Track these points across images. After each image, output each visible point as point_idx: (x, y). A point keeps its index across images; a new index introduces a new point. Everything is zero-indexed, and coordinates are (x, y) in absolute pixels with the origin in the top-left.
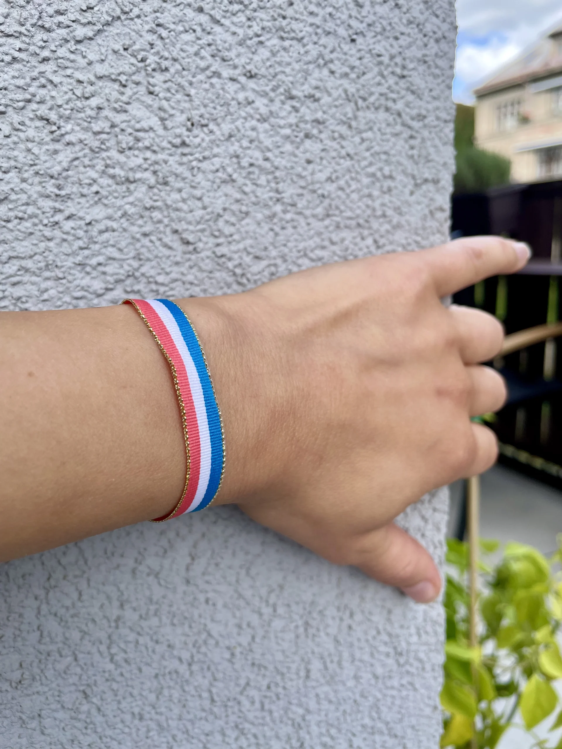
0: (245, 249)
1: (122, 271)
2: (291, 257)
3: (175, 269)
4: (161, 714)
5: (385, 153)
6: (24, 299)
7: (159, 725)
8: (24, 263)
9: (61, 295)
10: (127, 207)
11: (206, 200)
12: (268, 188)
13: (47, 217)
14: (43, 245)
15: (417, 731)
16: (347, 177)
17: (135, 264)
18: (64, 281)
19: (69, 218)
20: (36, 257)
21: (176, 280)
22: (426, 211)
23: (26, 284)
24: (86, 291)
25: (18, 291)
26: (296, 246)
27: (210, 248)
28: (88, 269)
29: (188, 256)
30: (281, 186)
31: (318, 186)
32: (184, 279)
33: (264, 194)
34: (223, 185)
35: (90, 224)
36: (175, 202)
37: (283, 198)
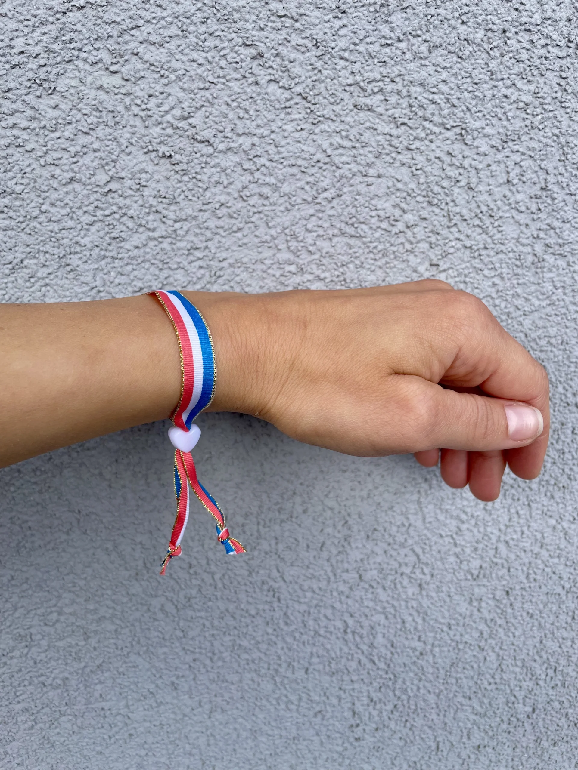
4: (543, 617)
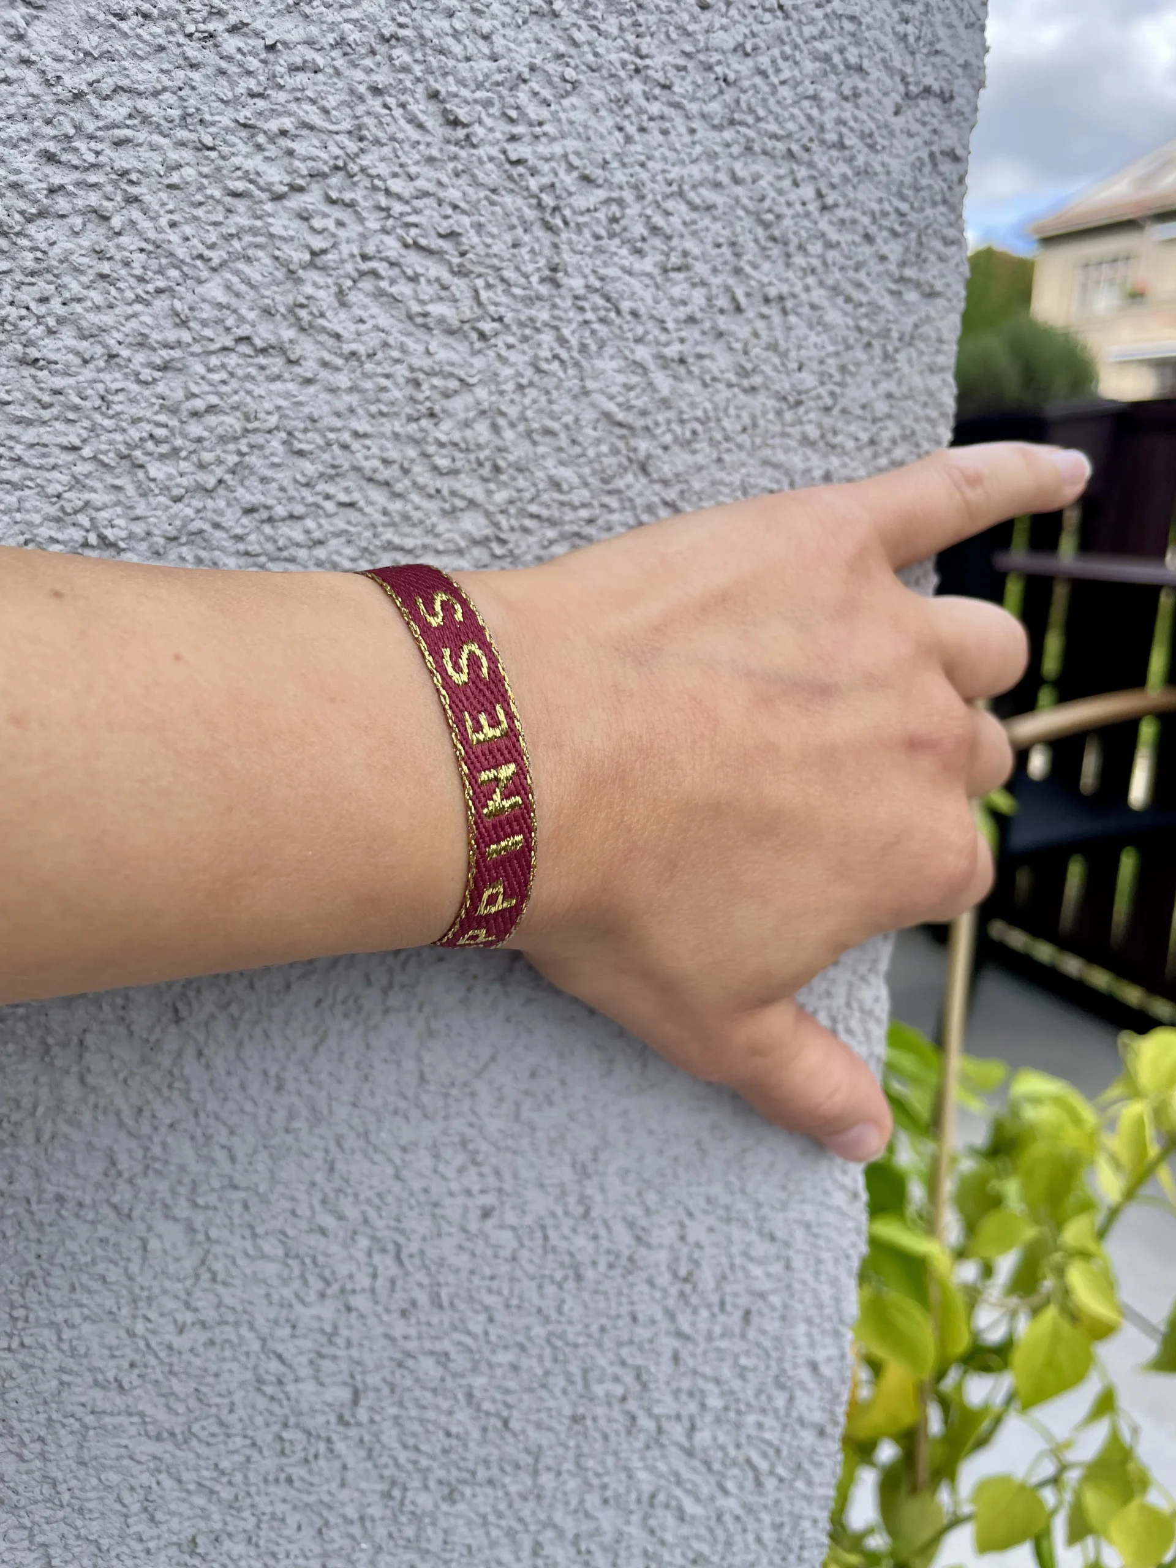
0: (565, 156)
1: (324, 155)
2: (652, 191)
3: (427, 171)
5: (852, 18)
6: (134, 177)
7: (314, 1110)
8: (141, 104)
9: (205, 181)
10: (347, 27)
11: (499, 42)
12: (620, 42)
13: (196, 22)
14: (180, 74)
15: (816, 1236)
16: (776, 52)
17: (353, 147)
18: (213, 154)
19: (233, 29)
20: (166, 96)
21: (426, 194)
22: (924, 154)
23: (140, 145)
24: (251, 181)
25: (124, 159)
26: (664, 171)
27: (498, 142)
28: (261, 139)
29: (453, 149)
30: (645, 44)
31: (716, 57)
32: (442, 194)
33: (613, 55)
34: (533, 21)
35: (271, 48)
36: (438, 35)
37: (647, 67)
